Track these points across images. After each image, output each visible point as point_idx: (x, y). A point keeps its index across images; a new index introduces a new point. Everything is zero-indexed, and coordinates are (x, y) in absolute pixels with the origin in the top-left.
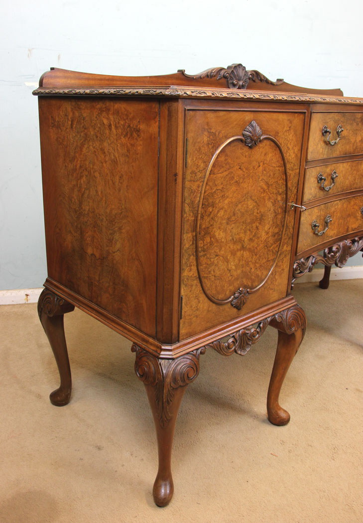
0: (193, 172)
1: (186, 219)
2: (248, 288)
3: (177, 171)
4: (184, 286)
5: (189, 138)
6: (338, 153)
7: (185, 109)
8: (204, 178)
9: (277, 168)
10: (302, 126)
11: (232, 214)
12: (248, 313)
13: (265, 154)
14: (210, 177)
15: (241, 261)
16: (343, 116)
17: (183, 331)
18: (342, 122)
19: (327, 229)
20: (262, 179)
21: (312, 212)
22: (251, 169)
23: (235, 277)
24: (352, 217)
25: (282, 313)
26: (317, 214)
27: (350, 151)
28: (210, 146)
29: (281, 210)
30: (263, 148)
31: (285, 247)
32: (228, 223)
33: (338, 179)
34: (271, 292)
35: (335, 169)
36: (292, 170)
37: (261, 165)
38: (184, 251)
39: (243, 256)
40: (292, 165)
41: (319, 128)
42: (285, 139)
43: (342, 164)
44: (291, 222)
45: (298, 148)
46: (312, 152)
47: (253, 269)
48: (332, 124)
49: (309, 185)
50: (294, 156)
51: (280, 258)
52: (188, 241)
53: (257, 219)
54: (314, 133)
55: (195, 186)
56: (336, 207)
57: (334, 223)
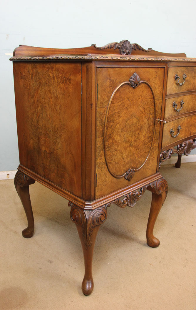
0: (101, 103)
1: (98, 130)
2: (134, 169)
3: (92, 103)
4: (98, 168)
5: (99, 84)
6: (184, 90)
7: (96, 67)
8: (108, 106)
9: (149, 100)
10: (163, 75)
11: (124, 126)
12: (134, 183)
13: (142, 92)
14: (111, 105)
15: (130, 153)
16: (187, 69)
17: (97, 194)
18: (186, 72)
19: (178, 134)
20: (141, 106)
21: (170, 124)
22: (134, 100)
23: (127, 162)
24: (193, 126)
25: (154, 182)
26: (173, 125)
27: (191, 88)
28: (111, 88)
29: (152, 124)
30: (141, 88)
31: (155, 144)
32: (122, 131)
33: (185, 105)
34: (147, 170)
35: (182, 99)
36: (158, 100)
37: (140, 98)
38: (97, 148)
39: (131, 150)
40: (158, 97)
41: (173, 76)
42: (154, 82)
43: (186, 96)
44: (158, 130)
45: (161, 87)
46: (169, 89)
47: (137, 158)
48: (180, 73)
49: (168, 108)
50: (159, 92)
51: (152, 151)
52: (99, 142)
53: (138, 128)
54: (170, 79)
55: (103, 111)
56: (184, 121)
57: (183, 130)
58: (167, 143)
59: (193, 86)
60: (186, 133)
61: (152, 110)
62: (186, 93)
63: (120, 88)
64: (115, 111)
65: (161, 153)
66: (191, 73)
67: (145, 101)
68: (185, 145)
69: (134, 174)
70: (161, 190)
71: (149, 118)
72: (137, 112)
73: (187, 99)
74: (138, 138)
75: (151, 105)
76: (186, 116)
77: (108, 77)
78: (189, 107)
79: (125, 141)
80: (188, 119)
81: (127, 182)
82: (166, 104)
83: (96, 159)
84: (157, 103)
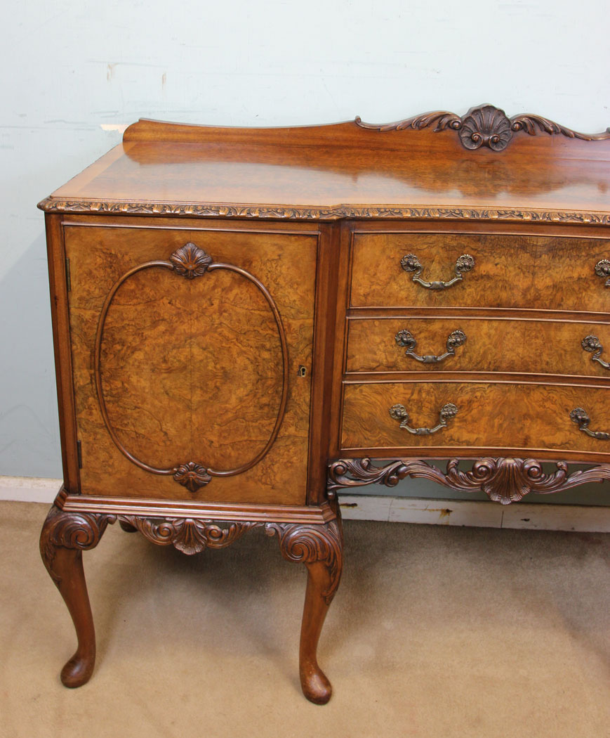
0: (82, 298)
1: (76, 352)
2: (209, 467)
3: (57, 295)
5: (71, 259)
7: (61, 224)
8: (102, 308)
9: (257, 312)
10: (315, 256)
11: (161, 360)
12: (212, 502)
13: (223, 290)
14: (113, 307)
15: (188, 427)
16: (479, 240)
17: (86, 483)
18: (475, 250)
19: (440, 427)
20: (221, 323)
21: (387, 390)
22: (194, 306)
23: (179, 444)
24: (539, 421)
25: (282, 525)
26: (408, 396)
27: (513, 301)
28: (109, 270)
29: (273, 374)
30: (217, 280)
31: (292, 430)
32: (153, 371)
33: (478, 347)
34: (263, 487)
35: (460, 329)
36: (294, 319)
37: (216, 303)
38: (76, 388)
39: (191, 421)
40: (293, 311)
41: (389, 257)
42: (269, 272)
43: (486, 322)
44: (302, 395)
45: (306, 287)
46: (368, 294)
47: (216, 444)
48: (438, 253)
49: (363, 345)
50: (295, 297)
51: (280, 443)
52: (82, 377)
53: (215, 376)
54: (371, 265)
55: (88, 315)
56: (478, 394)
57: (474, 421)
58: (374, 439)
59: (529, 297)
60: (498, 433)
61: (270, 341)
62: (486, 313)
63: (140, 274)
64: (126, 322)
65: (337, 460)
66: (511, 256)
67: (237, 314)
68: (484, 469)
69: (209, 481)
70: (303, 554)
71: (259, 359)
72: (207, 337)
73: (493, 332)
74: (215, 397)
75: (264, 325)
76: (495, 384)
77: (98, 247)
78: (503, 356)
79: (167, 394)
80: (505, 392)
81: (184, 490)
82: (352, 331)
83: (75, 411)
84: (289, 325)
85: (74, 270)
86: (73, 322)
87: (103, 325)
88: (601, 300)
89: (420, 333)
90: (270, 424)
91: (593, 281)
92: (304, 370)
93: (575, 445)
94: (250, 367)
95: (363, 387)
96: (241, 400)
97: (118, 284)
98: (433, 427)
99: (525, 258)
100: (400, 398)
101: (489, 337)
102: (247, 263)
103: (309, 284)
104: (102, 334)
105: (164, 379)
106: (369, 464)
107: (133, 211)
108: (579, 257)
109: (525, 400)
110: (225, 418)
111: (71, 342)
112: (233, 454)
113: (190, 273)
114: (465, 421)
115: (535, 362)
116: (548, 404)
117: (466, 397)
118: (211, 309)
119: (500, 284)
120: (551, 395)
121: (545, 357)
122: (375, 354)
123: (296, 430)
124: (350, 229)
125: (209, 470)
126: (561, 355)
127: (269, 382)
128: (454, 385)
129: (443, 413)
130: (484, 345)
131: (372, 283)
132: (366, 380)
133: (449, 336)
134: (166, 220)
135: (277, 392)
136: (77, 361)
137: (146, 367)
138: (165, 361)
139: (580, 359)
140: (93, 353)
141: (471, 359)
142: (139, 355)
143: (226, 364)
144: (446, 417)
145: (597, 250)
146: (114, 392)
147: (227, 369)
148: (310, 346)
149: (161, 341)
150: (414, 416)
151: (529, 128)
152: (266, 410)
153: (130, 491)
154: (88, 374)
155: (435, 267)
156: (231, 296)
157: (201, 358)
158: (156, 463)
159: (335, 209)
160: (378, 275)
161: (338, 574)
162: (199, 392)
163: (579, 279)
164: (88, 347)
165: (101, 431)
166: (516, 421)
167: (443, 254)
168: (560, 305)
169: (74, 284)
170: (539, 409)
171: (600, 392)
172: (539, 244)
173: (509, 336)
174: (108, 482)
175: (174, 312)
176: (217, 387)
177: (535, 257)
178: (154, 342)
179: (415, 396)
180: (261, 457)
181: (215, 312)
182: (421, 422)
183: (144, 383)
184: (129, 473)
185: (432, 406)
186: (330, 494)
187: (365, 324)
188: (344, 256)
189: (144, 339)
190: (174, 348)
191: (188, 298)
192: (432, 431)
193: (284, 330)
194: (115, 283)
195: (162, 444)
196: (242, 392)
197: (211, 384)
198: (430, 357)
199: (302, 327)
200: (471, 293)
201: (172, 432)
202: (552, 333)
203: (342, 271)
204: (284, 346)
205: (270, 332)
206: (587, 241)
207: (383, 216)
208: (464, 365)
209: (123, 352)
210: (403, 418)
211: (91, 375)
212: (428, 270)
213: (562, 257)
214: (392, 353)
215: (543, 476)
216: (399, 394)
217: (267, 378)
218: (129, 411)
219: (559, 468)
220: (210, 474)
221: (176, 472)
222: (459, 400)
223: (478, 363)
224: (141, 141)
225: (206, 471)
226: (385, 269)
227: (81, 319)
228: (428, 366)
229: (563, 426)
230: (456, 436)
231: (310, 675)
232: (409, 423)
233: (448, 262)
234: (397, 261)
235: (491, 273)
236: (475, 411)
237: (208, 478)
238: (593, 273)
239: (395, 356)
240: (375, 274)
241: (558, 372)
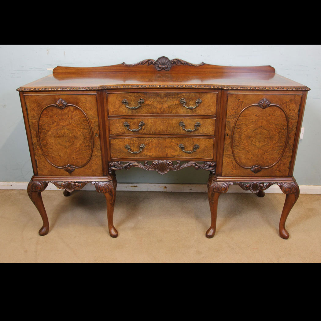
1: (32, 133)
5: (27, 105)
7: (23, 95)
10: (96, 101)
12: (76, 176)
13: (71, 112)
14: (41, 119)
15: (66, 153)
16: (145, 94)
17: (39, 172)
18: (144, 97)
19: (140, 151)
20: (72, 122)
21: (123, 140)
22: (64, 117)
23: (64, 159)
24: (170, 149)
25: (96, 182)
26: (130, 142)
27: (157, 112)
28: (38, 108)
29: (89, 136)
30: (69, 109)
31: (96, 153)
32: (54, 137)
33: (148, 126)
34: (90, 171)
35: (143, 121)
36: (92, 119)
37: (70, 116)
38: (33, 144)
39: (67, 152)
40: (92, 117)
41: (118, 100)
42: (84, 106)
43: (150, 119)
44: (98, 142)
45: (95, 110)
46: (114, 111)
47: (75, 158)
48: (133, 98)
49: (114, 127)
50: (92, 113)
51: (93, 157)
52: (35, 140)
53: (72, 137)
54: (113, 103)
55: (34, 121)
56: (151, 141)
57: (151, 149)
58: (121, 155)
59: (162, 111)
60: (158, 153)
61: (86, 126)
62: (149, 116)
63: (47, 108)
64: (45, 123)
65: (111, 162)
66: (155, 98)
67: (76, 119)
68: (155, 164)
69: (74, 170)
70: (102, 190)
71: (84, 132)
72: (69, 126)
73: (152, 122)
74: (73, 144)
75: (84, 122)
76: (155, 137)
77: (35, 101)
78: (157, 129)
79: (59, 144)
80: (159, 140)
81: (67, 173)
82: (110, 123)
83: (34, 150)
84: (91, 122)
85: (29, 108)
86: (30, 124)
87: (39, 124)
88: (183, 111)
89: (131, 123)
90: (90, 151)
91: (180, 105)
92: (97, 135)
93: (182, 155)
94: (82, 135)
95: (116, 140)
96: (80, 145)
97: (41, 112)
98: (138, 151)
99: (159, 99)
100: (128, 142)
101: (152, 123)
102: (77, 104)
103: (95, 109)
104: (39, 127)
105: (58, 139)
106: (121, 163)
107: (43, 90)
108: (175, 98)
109: (165, 142)
110: (76, 150)
111: (30, 130)
112: (80, 161)
113: (61, 108)
114: (148, 149)
115: (166, 130)
116: (171, 143)
117: (147, 142)
118: (69, 118)
119: (153, 107)
120: (172, 140)
121: (169, 129)
122: (118, 129)
123: (97, 153)
124: (106, 92)
125: (74, 166)
126: (173, 128)
127: (88, 139)
128: (143, 138)
129: (140, 147)
130: (150, 126)
131: (114, 108)
132: (116, 137)
133: (140, 123)
134: (53, 92)
135: (90, 142)
136: (33, 135)
137: (52, 136)
138: (57, 134)
139: (179, 129)
140: (37, 133)
141: (147, 130)
142: (50, 133)
143: (75, 134)
144: (141, 148)
145: (180, 95)
146: (44, 144)
147: (75, 135)
148: (98, 128)
149: (55, 128)
150: (132, 148)
151: (176, 63)
152: (88, 147)
153: (52, 174)
154: (36, 139)
155: (132, 103)
156: (74, 113)
157: (67, 133)
158: (58, 165)
159: (101, 86)
160: (116, 105)
161: (113, 196)
162: (68, 143)
163: (176, 104)
164: (35, 131)
165: (42, 156)
166: (163, 149)
167: (134, 98)
168: (171, 113)
169: (29, 112)
170: (169, 145)
171: (187, 139)
172: (163, 94)
173: (157, 123)
174: (46, 172)
175: (58, 119)
176: (73, 141)
177: (162, 98)
178: (54, 129)
179: (132, 142)
180: (88, 162)
181: (70, 119)
182: (135, 150)
183: (52, 141)
184: (51, 169)
185: (137, 145)
186: (110, 172)
187: (114, 120)
188: (105, 100)
189: (51, 128)
190: (59, 130)
191: (62, 115)
192: (138, 152)
193: (90, 123)
194: (40, 111)
195: (59, 159)
196: (80, 142)
197: (71, 140)
198: (134, 130)
199: (95, 122)
200: (144, 110)
201: (62, 155)
202: (170, 121)
203: (105, 105)
204: (91, 128)
205: (86, 124)
206: (177, 93)
207: (115, 88)
208: (145, 132)
209: (45, 132)
210: (129, 148)
211: (37, 139)
212: (131, 104)
213: (170, 98)
214: (123, 129)
215: (173, 165)
216: (127, 141)
217: (87, 138)
218: (49, 150)
219: (178, 163)
220: (74, 168)
221: (64, 168)
222: (145, 142)
223: (149, 131)
224: (58, 73)
225: (73, 167)
226: (118, 104)
227: (33, 123)
228: (134, 132)
229: (177, 150)
230: (146, 154)
231: (111, 229)
232: (131, 150)
233: (136, 101)
234: (121, 101)
235: (149, 104)
236: (150, 146)
237: (74, 169)
238: (179, 102)
239: (124, 130)
240: (115, 105)
241: (173, 133)
